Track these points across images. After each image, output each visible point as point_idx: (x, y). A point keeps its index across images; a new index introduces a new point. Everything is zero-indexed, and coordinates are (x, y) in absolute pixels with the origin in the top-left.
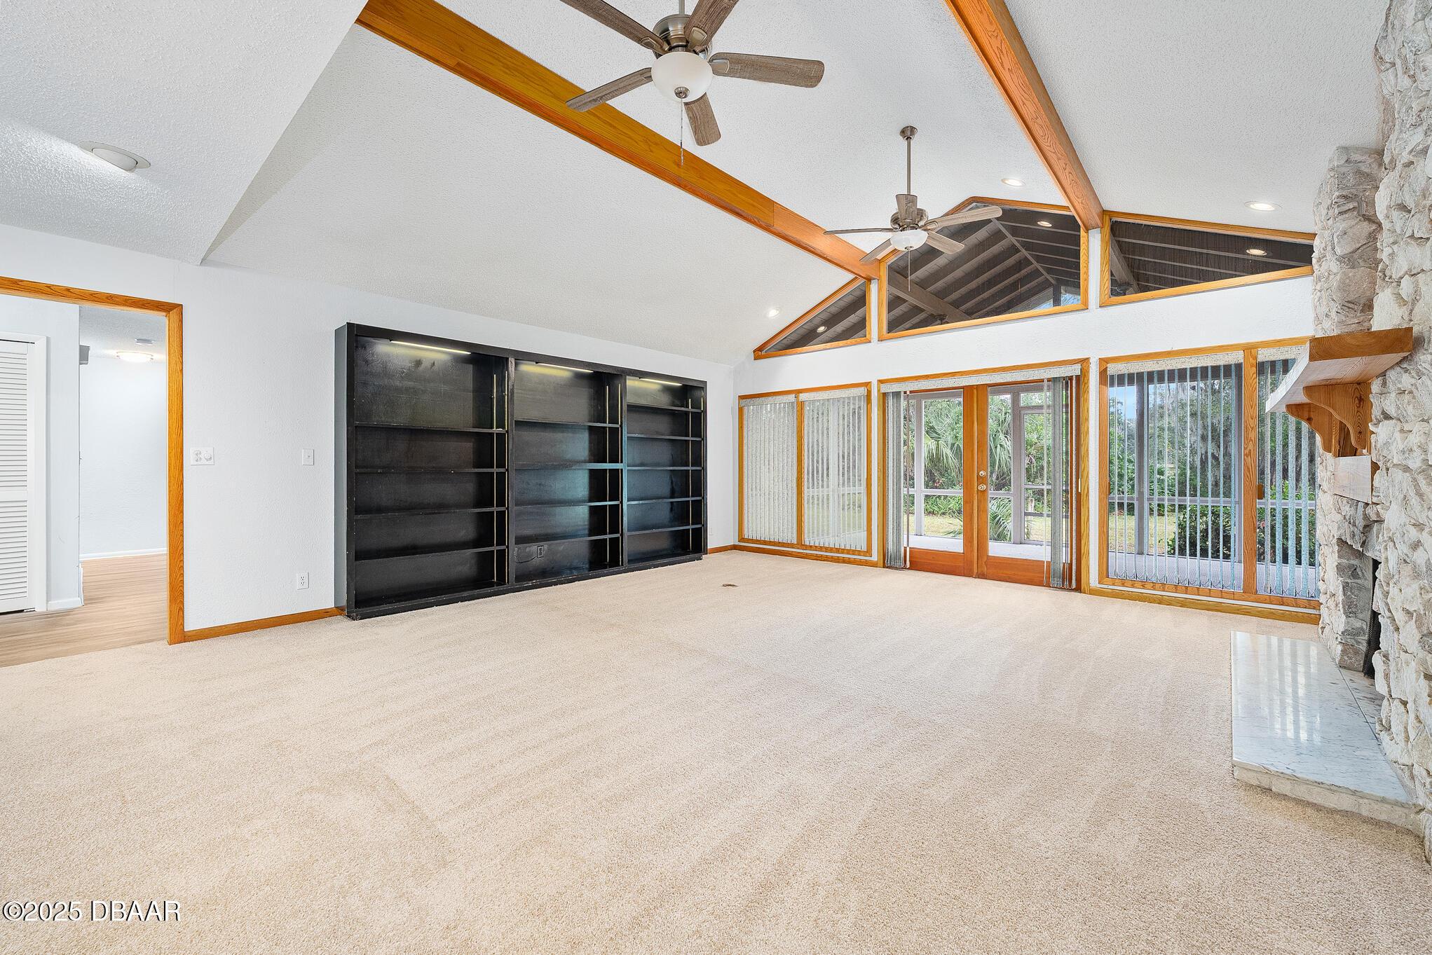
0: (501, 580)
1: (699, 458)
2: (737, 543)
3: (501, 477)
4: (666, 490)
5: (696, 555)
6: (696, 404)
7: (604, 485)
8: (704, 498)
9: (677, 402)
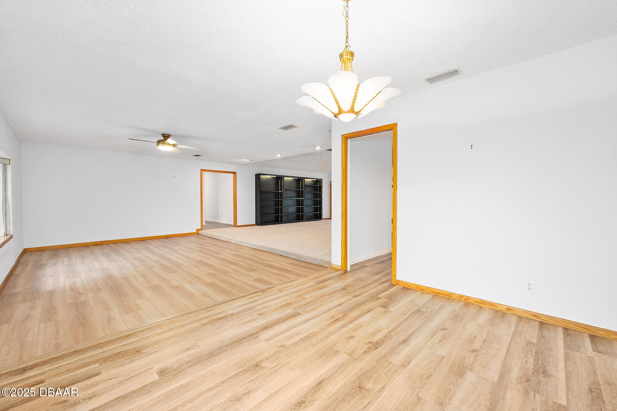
0: (281, 221)
1: (321, 197)
2: (330, 218)
3: (281, 201)
4: (313, 204)
5: (320, 219)
6: (320, 184)
7: (299, 203)
8: (322, 206)
9: (315, 184)
